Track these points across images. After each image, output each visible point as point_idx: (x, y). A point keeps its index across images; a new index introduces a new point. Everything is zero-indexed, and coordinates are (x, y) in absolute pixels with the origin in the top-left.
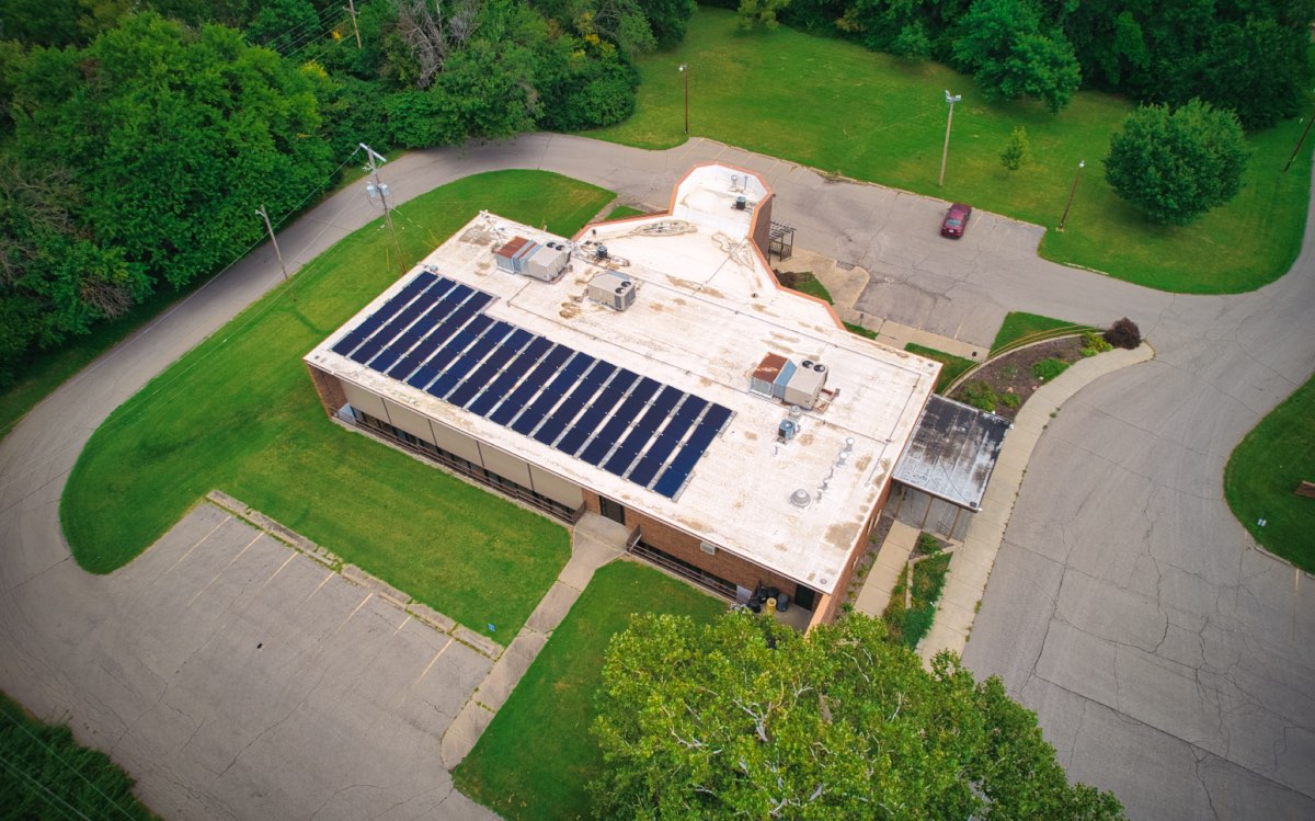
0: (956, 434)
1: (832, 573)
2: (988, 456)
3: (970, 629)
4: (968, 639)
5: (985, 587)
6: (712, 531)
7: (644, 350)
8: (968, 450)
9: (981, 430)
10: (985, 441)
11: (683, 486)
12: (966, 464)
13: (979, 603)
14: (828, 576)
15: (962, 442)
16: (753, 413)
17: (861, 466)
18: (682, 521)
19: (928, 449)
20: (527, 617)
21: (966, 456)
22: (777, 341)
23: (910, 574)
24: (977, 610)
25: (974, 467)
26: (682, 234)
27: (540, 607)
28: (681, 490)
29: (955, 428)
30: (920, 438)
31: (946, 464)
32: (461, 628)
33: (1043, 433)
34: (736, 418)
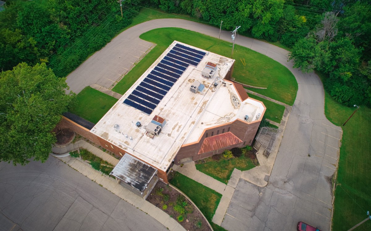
0: (140, 174)
1: (95, 133)
2: (129, 181)
3: (95, 182)
4: (92, 180)
6: (113, 110)
7: (175, 96)
8: (133, 176)
9: (140, 182)
10: (135, 182)
11: (127, 105)
12: (127, 174)
13: (102, 186)
15: (136, 175)
16: (147, 119)
17: (126, 142)
18: (117, 104)
19: (134, 165)
21: (130, 175)
22: (178, 126)
23: (111, 167)
24: (100, 185)
25: (126, 176)
26: (233, 105)
28: (126, 104)
29: (142, 174)
30: (139, 163)
31: (128, 168)
32: (117, 83)
34: (147, 116)
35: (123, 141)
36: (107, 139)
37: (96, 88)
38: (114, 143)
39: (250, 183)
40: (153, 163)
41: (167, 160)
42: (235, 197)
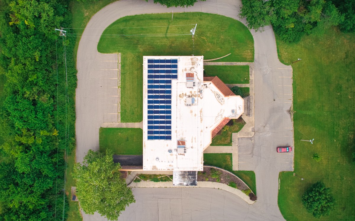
0: (189, 178)
1: (147, 169)
2: (186, 184)
3: (161, 187)
4: (159, 187)
5: (170, 187)
6: (145, 148)
7: (178, 116)
8: (186, 180)
9: (192, 181)
10: (190, 183)
12: (182, 181)
13: (166, 187)
14: (146, 169)
15: (187, 179)
16: (172, 144)
17: (170, 166)
18: (144, 143)
19: (183, 174)
20: (127, 122)
21: (184, 180)
22: (194, 139)
23: (165, 176)
24: (165, 187)
25: (182, 183)
26: (220, 102)
27: (129, 123)
28: (150, 140)
29: (190, 177)
30: (184, 172)
31: (181, 178)
32: (120, 114)
33: (212, 188)
34: (170, 141)
35: (168, 166)
36: (157, 169)
37: (108, 127)
38: (164, 170)
39: (244, 138)
40: (193, 169)
41: (200, 164)
42: (239, 151)
